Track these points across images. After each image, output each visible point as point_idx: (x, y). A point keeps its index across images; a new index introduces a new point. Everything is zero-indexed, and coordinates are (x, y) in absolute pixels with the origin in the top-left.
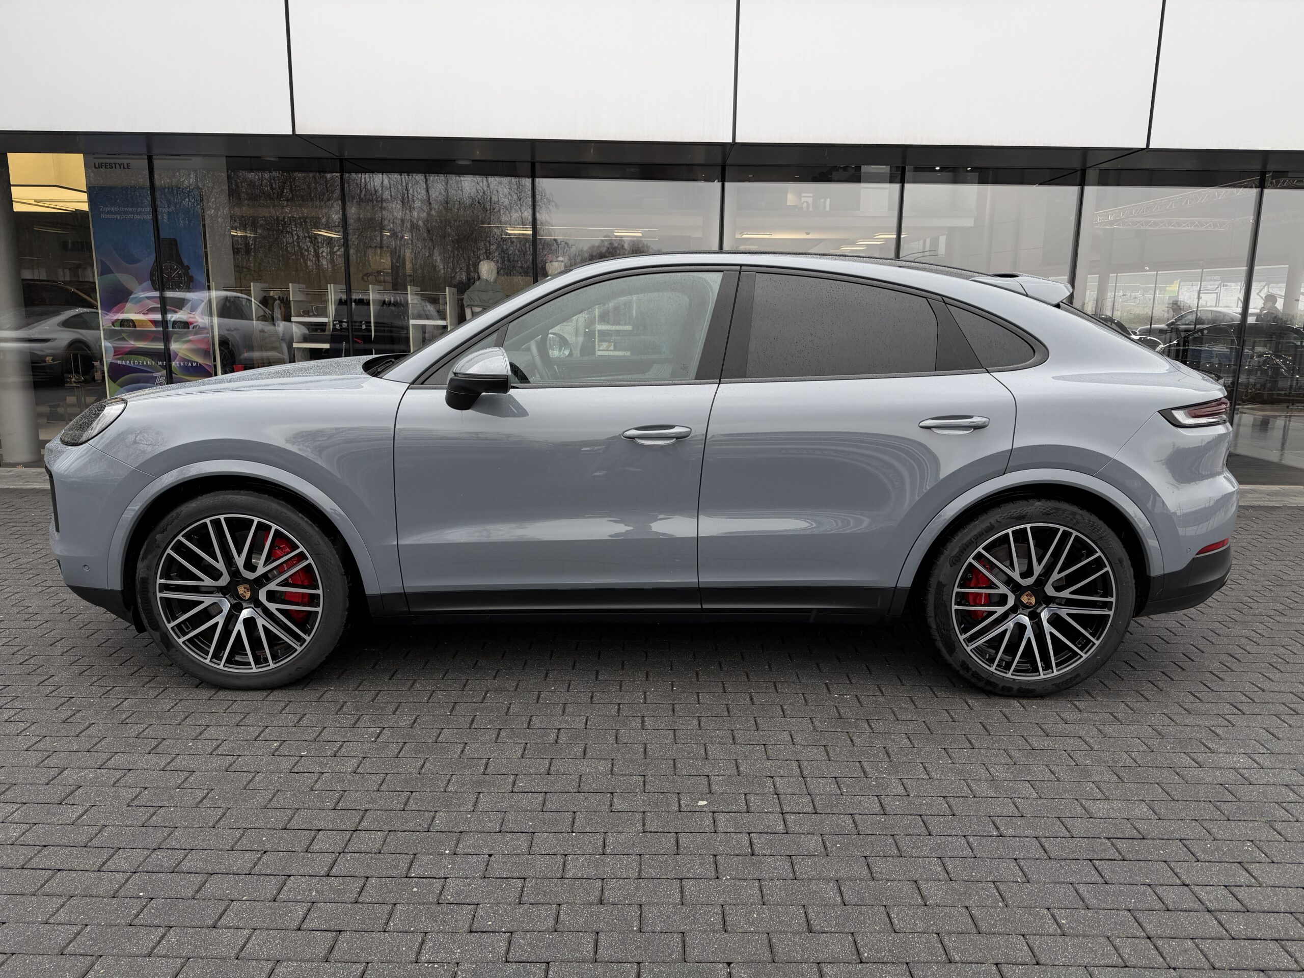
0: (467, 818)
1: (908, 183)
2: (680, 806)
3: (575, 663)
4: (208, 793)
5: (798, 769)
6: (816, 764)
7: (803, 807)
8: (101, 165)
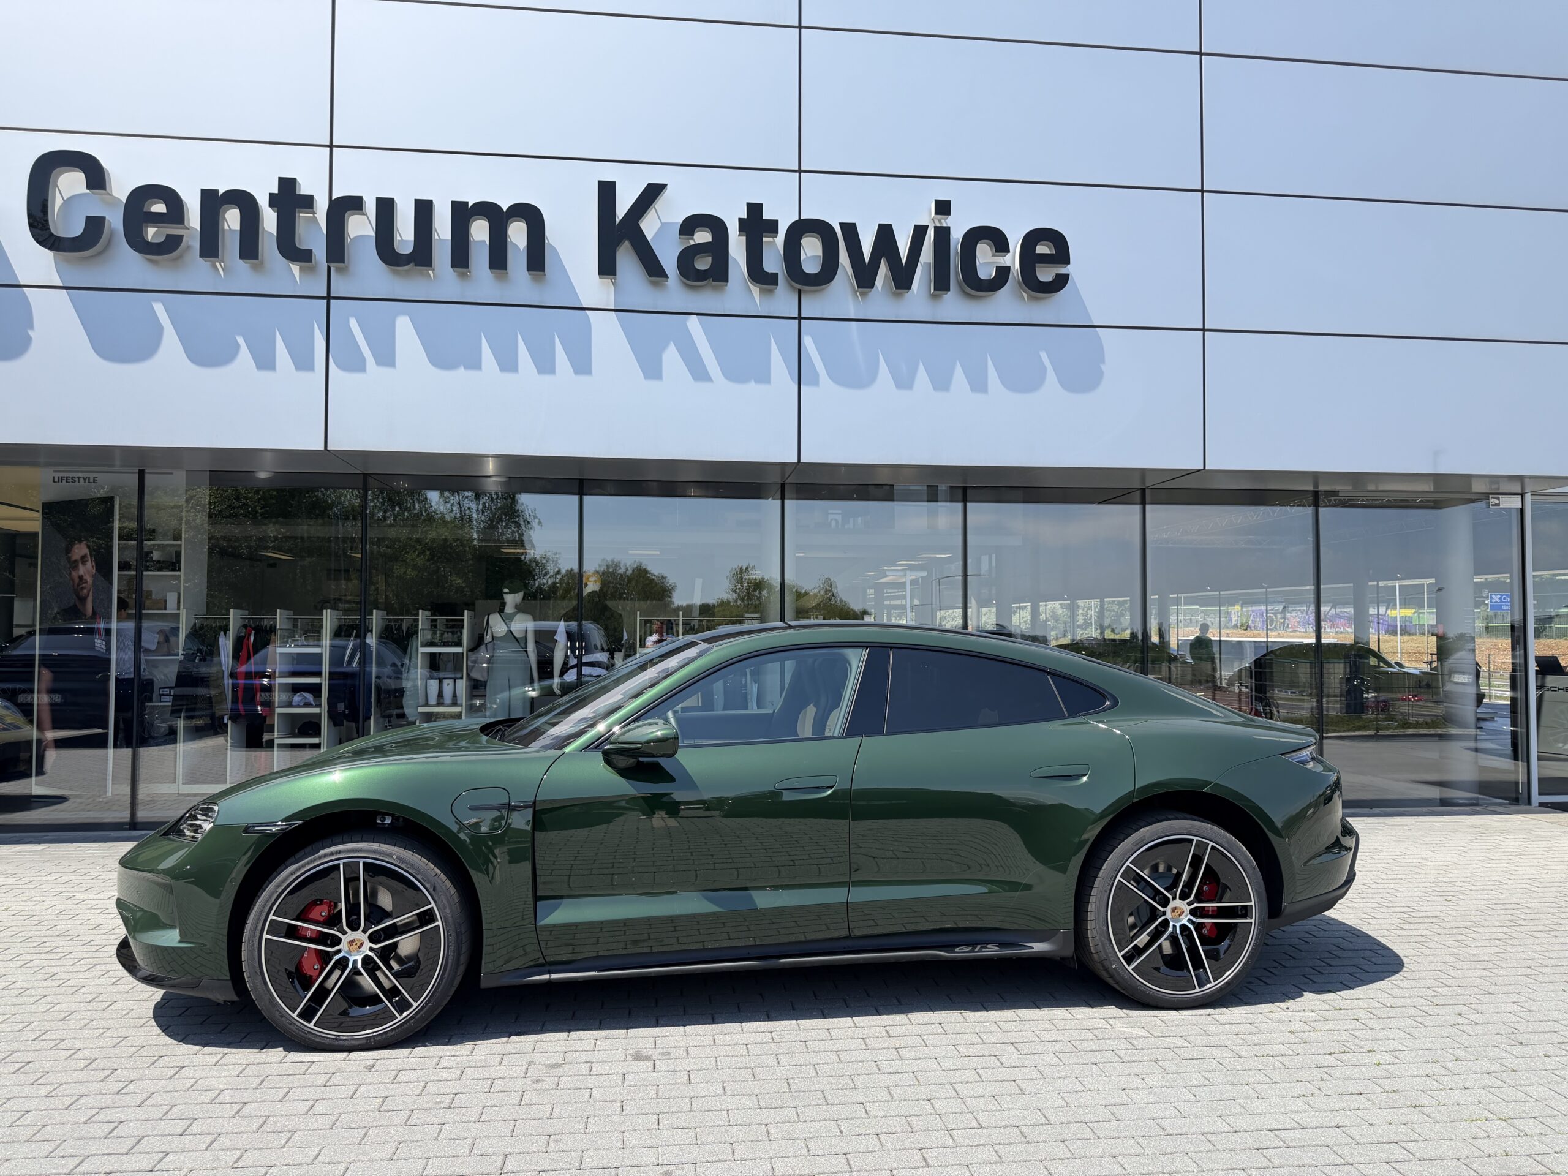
0: (619, 1155)
1: (969, 502)
2: (841, 1132)
3: (684, 1008)
4: (320, 1151)
5: (953, 1091)
6: (970, 1086)
7: (967, 1123)
8: (61, 479)
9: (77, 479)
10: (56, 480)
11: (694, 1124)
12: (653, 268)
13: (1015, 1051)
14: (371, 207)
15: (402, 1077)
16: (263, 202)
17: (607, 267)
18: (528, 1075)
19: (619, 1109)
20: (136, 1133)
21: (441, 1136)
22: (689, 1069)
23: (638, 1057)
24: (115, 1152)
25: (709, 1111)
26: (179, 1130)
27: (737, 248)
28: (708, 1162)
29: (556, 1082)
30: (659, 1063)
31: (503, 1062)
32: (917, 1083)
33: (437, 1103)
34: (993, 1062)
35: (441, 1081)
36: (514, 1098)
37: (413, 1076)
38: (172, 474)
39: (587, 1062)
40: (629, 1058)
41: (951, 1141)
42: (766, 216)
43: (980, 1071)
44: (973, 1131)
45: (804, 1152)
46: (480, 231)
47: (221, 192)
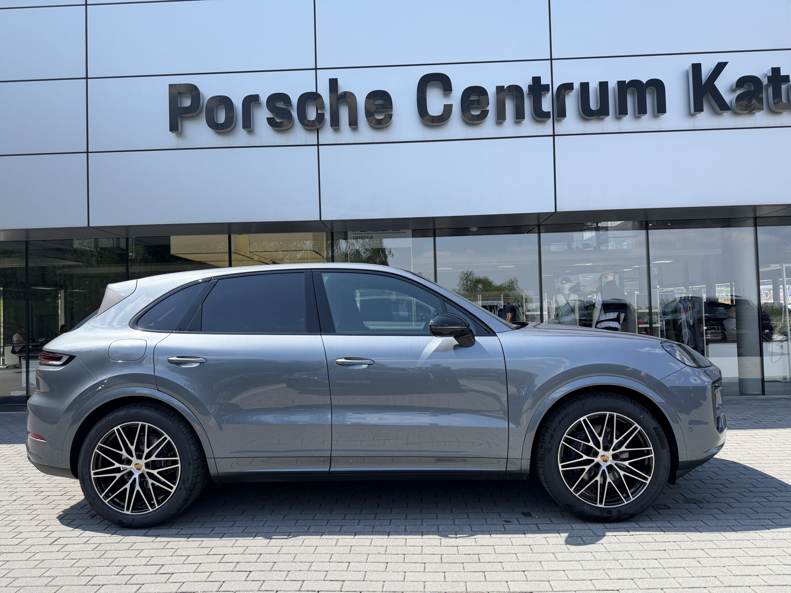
10: (355, 238)
12: (722, 106)
14: (577, 88)
42: (783, 73)
47: (506, 87)
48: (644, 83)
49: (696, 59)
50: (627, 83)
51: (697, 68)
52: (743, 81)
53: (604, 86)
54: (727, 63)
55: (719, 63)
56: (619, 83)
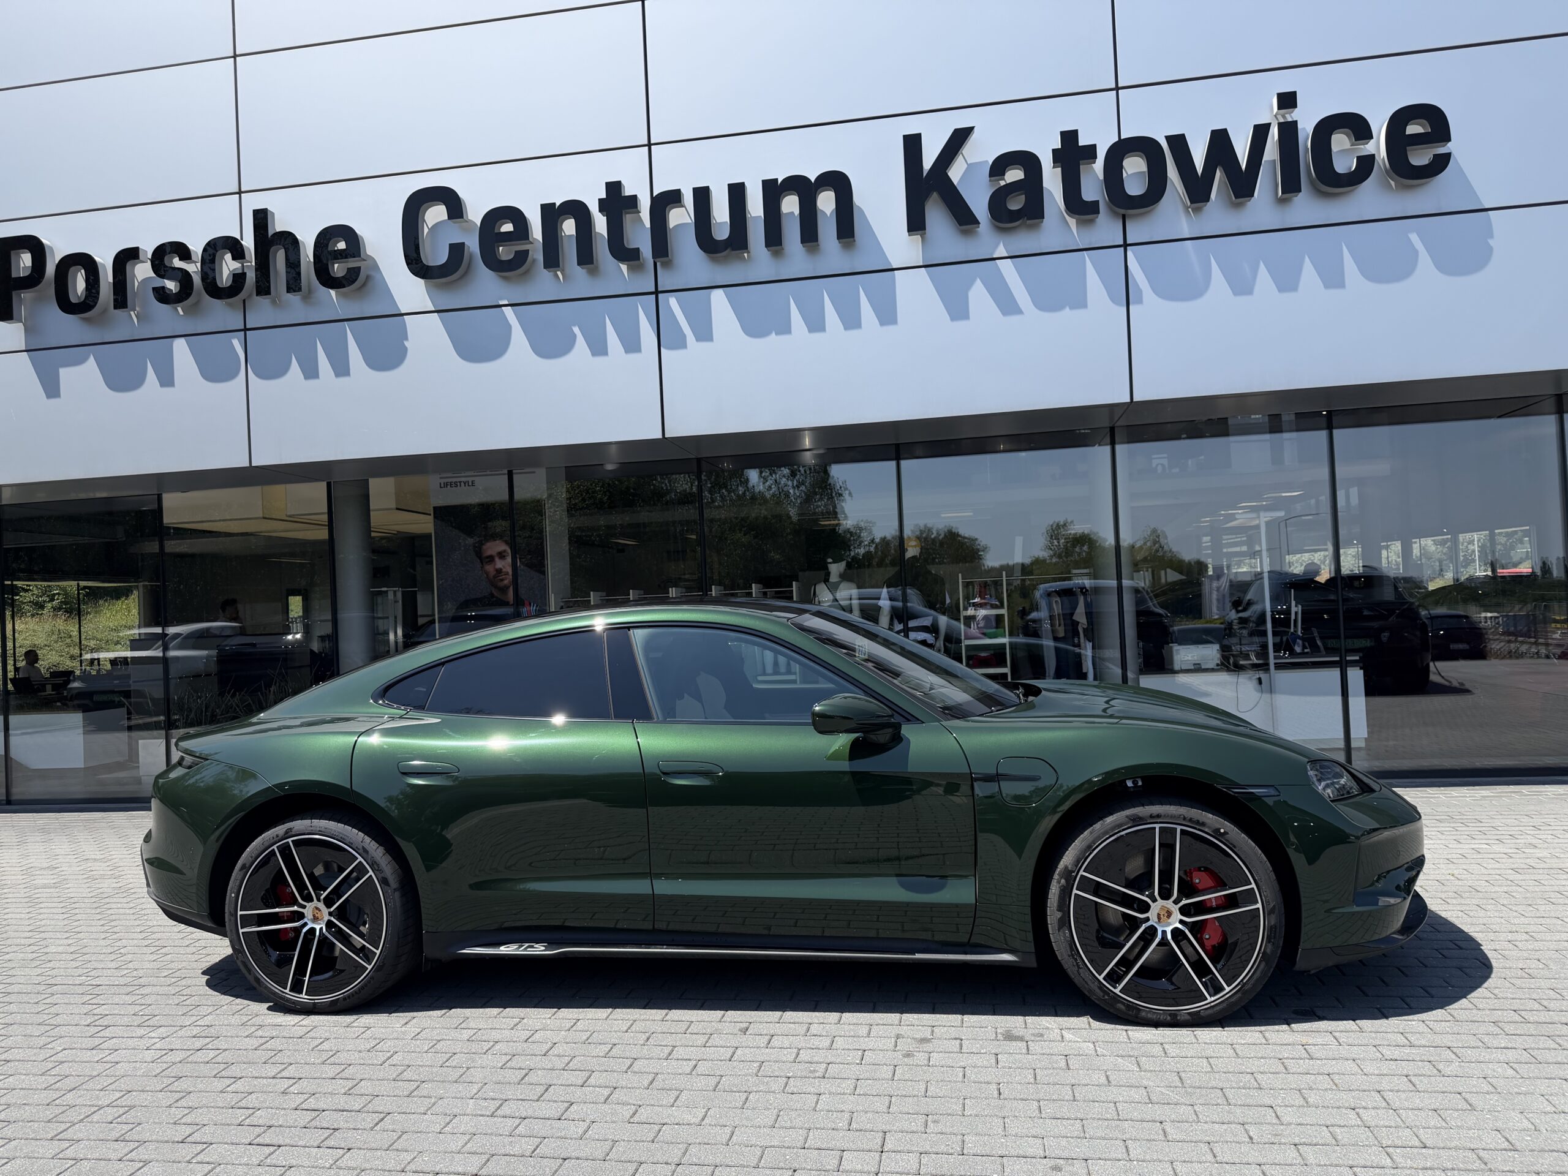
0: (1002, 1143)
1: (1336, 428)
2: (1251, 1138)
4: (707, 1112)
5: (1383, 1101)
6: (1403, 1096)
7: (1406, 1140)
8: (446, 485)
9: (459, 484)
10: (442, 486)
11: (1079, 1115)
12: (963, 217)
13: (1454, 1056)
14: (688, 199)
15: (775, 1042)
16: (594, 208)
17: (916, 223)
18: (898, 1048)
19: (996, 1093)
20: (543, 1081)
21: (818, 1106)
22: (1066, 1053)
23: (1009, 1037)
24: (528, 1098)
25: (1093, 1102)
26: (580, 1082)
27: (1052, 180)
28: (1100, 1159)
29: (927, 1058)
30: (1033, 1045)
31: (872, 1033)
32: (1334, 1087)
33: (811, 1072)
34: (1427, 1069)
35: (813, 1049)
36: (886, 1072)
37: (786, 1042)
38: (534, 472)
39: (956, 1039)
40: (1000, 1037)
41: (1389, 1160)
42: (1082, 142)
43: (1413, 1079)
44: (1415, 1151)
45: (1210, 1157)
46: (790, 204)
47: (558, 204)
48: (813, 181)
49: (911, 126)
50: (779, 182)
51: (913, 145)
52: (1001, 165)
53: (737, 192)
54: (973, 128)
55: (956, 130)
56: (765, 183)
